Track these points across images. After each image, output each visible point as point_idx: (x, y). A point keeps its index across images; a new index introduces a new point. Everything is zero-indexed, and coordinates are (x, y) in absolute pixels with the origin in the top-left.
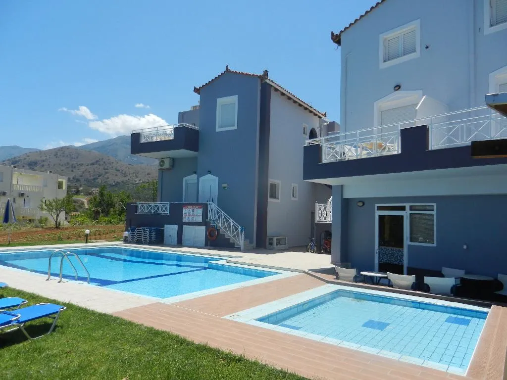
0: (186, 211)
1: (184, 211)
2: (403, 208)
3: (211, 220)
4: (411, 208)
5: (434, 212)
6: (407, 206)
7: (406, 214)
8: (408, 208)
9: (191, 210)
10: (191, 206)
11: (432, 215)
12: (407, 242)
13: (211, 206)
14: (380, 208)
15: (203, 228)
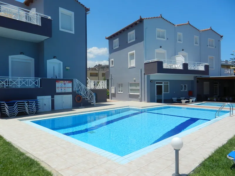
0: (58, 85)
1: (57, 84)
2: (162, 83)
3: (76, 90)
4: (164, 83)
5: (169, 84)
6: (163, 82)
7: (163, 85)
8: (163, 83)
9: (63, 84)
10: (63, 82)
11: (168, 85)
12: (163, 92)
13: (75, 81)
14: (157, 83)
15: (71, 96)
